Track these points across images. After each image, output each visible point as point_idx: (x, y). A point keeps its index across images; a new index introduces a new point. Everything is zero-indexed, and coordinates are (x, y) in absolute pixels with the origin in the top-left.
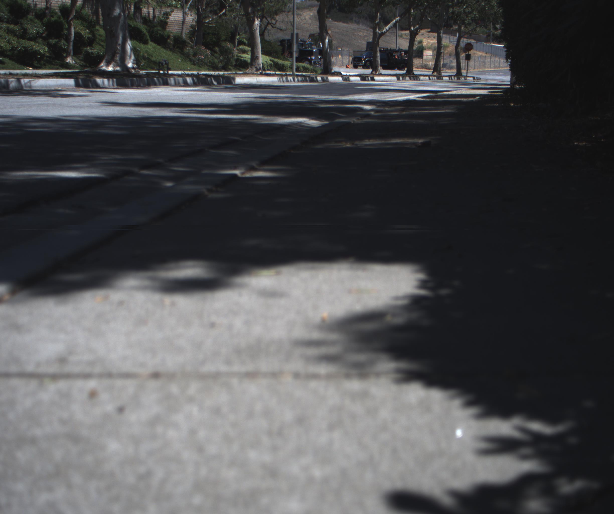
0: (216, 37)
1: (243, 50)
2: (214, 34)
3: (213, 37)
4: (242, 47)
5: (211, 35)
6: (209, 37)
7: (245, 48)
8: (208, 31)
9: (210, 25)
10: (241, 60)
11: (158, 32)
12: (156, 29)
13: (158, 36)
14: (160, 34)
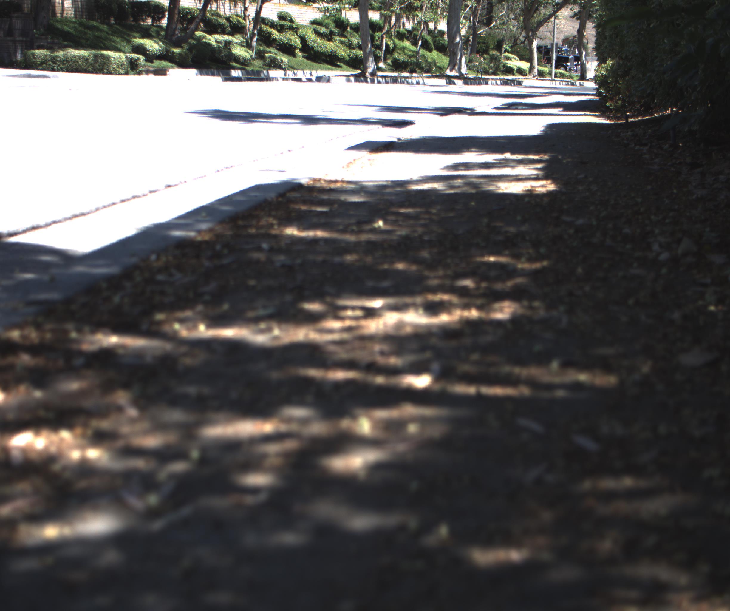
0: (485, 46)
1: (507, 57)
2: (484, 43)
3: (483, 45)
4: (506, 54)
5: (481, 44)
6: (480, 46)
7: (509, 56)
8: (479, 40)
9: (481, 36)
10: (507, 66)
11: (439, 42)
12: (437, 39)
13: (440, 45)
14: (441, 43)
